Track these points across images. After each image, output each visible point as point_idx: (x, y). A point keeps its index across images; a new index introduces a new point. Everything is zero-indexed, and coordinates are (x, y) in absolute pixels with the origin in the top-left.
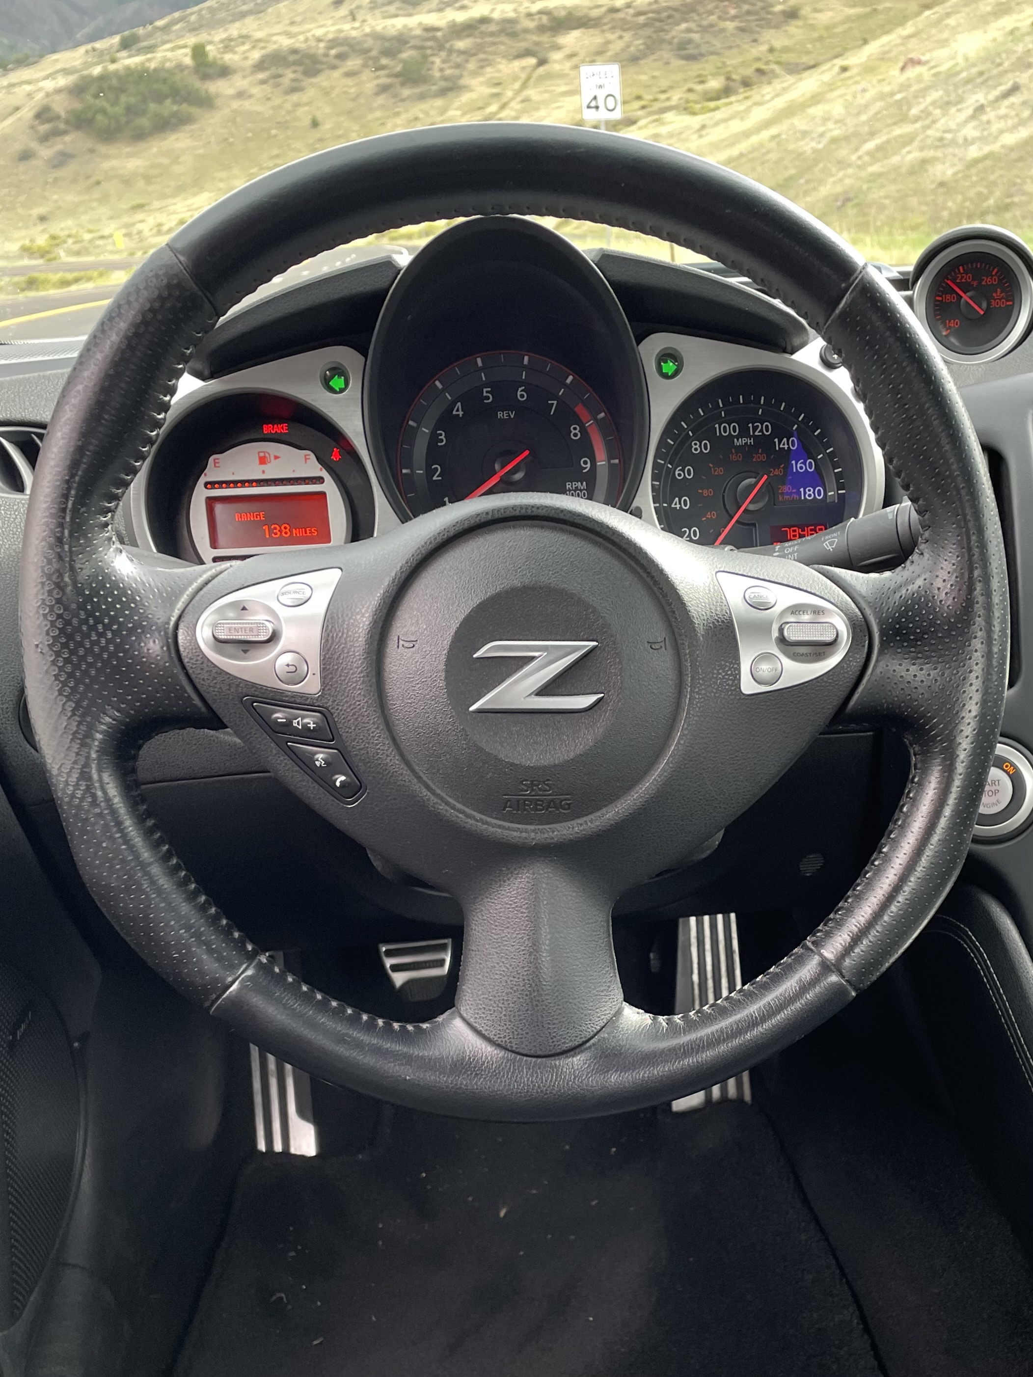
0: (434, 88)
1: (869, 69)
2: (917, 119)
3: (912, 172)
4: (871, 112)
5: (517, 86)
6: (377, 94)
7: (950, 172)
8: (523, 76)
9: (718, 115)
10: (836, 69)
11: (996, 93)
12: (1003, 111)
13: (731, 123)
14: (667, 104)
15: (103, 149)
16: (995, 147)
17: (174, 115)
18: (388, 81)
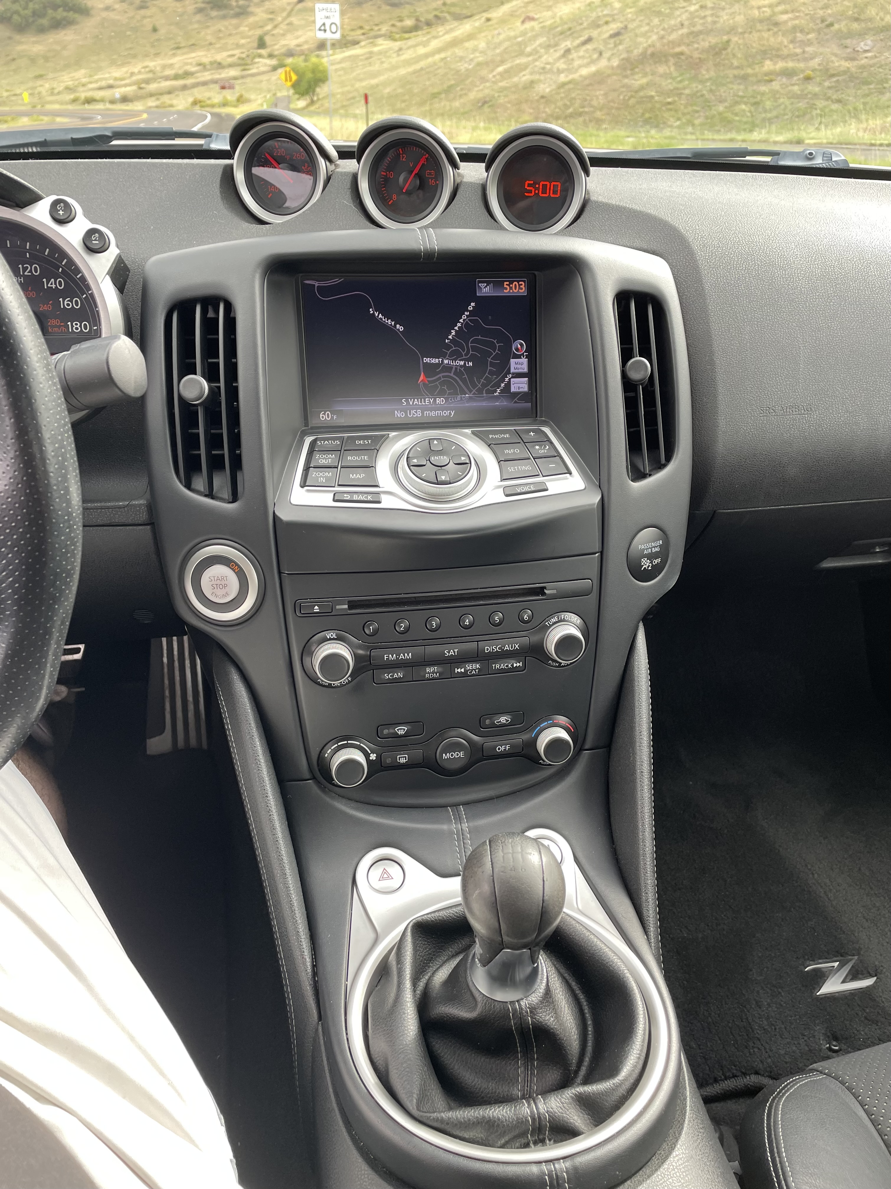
0: (232, 12)
1: (503, 21)
2: (529, 55)
3: (525, 88)
4: (502, 48)
5: (284, 14)
6: (195, 14)
7: (548, 90)
8: (289, 8)
9: (410, 43)
10: (483, 19)
11: (578, 42)
12: (581, 53)
13: (418, 48)
14: (379, 33)
15: (17, 37)
16: (576, 76)
17: (64, 19)
18: (203, 5)
